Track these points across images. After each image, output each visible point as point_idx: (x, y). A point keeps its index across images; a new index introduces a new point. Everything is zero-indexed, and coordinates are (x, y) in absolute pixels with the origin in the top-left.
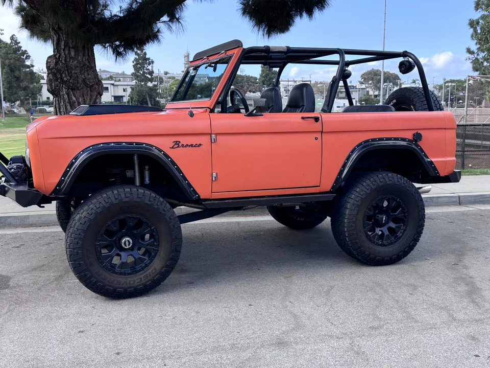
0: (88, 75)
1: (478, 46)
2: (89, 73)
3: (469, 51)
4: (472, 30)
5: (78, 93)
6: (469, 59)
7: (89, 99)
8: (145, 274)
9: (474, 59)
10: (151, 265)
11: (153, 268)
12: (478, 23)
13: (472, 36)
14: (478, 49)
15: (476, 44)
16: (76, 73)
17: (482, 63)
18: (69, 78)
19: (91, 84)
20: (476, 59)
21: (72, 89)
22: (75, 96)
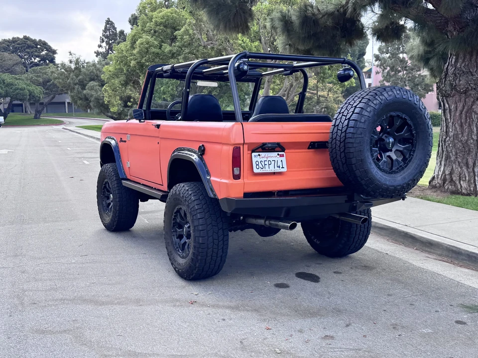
0: (460, 81)
2: (461, 79)
5: (450, 100)
7: (461, 105)
16: (449, 80)
18: (443, 85)
19: (462, 91)
21: (447, 97)
22: (448, 104)
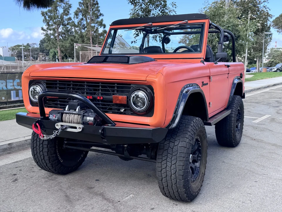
1: (47, 27)
3: (43, 29)
4: (43, 17)
6: (44, 34)
8: (200, 178)
9: (46, 34)
10: (200, 171)
11: (201, 172)
12: (47, 14)
13: (44, 21)
14: (47, 28)
15: (46, 25)
17: (50, 36)
20: (47, 34)
